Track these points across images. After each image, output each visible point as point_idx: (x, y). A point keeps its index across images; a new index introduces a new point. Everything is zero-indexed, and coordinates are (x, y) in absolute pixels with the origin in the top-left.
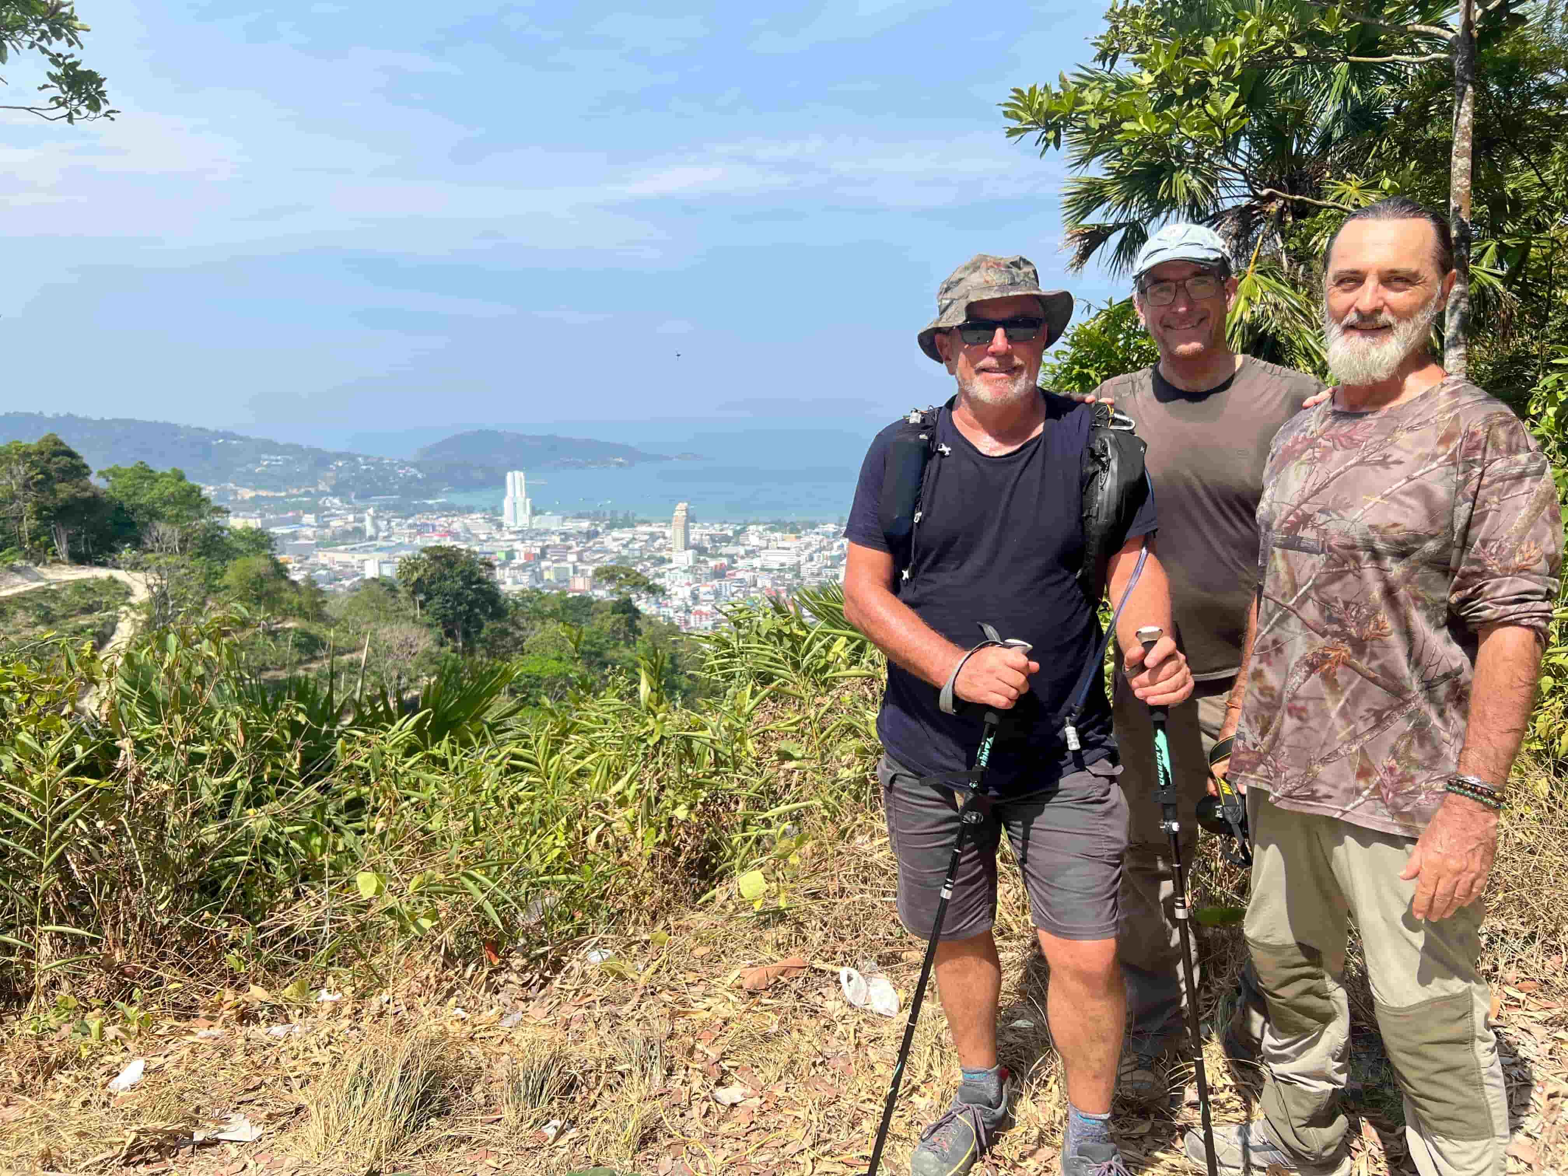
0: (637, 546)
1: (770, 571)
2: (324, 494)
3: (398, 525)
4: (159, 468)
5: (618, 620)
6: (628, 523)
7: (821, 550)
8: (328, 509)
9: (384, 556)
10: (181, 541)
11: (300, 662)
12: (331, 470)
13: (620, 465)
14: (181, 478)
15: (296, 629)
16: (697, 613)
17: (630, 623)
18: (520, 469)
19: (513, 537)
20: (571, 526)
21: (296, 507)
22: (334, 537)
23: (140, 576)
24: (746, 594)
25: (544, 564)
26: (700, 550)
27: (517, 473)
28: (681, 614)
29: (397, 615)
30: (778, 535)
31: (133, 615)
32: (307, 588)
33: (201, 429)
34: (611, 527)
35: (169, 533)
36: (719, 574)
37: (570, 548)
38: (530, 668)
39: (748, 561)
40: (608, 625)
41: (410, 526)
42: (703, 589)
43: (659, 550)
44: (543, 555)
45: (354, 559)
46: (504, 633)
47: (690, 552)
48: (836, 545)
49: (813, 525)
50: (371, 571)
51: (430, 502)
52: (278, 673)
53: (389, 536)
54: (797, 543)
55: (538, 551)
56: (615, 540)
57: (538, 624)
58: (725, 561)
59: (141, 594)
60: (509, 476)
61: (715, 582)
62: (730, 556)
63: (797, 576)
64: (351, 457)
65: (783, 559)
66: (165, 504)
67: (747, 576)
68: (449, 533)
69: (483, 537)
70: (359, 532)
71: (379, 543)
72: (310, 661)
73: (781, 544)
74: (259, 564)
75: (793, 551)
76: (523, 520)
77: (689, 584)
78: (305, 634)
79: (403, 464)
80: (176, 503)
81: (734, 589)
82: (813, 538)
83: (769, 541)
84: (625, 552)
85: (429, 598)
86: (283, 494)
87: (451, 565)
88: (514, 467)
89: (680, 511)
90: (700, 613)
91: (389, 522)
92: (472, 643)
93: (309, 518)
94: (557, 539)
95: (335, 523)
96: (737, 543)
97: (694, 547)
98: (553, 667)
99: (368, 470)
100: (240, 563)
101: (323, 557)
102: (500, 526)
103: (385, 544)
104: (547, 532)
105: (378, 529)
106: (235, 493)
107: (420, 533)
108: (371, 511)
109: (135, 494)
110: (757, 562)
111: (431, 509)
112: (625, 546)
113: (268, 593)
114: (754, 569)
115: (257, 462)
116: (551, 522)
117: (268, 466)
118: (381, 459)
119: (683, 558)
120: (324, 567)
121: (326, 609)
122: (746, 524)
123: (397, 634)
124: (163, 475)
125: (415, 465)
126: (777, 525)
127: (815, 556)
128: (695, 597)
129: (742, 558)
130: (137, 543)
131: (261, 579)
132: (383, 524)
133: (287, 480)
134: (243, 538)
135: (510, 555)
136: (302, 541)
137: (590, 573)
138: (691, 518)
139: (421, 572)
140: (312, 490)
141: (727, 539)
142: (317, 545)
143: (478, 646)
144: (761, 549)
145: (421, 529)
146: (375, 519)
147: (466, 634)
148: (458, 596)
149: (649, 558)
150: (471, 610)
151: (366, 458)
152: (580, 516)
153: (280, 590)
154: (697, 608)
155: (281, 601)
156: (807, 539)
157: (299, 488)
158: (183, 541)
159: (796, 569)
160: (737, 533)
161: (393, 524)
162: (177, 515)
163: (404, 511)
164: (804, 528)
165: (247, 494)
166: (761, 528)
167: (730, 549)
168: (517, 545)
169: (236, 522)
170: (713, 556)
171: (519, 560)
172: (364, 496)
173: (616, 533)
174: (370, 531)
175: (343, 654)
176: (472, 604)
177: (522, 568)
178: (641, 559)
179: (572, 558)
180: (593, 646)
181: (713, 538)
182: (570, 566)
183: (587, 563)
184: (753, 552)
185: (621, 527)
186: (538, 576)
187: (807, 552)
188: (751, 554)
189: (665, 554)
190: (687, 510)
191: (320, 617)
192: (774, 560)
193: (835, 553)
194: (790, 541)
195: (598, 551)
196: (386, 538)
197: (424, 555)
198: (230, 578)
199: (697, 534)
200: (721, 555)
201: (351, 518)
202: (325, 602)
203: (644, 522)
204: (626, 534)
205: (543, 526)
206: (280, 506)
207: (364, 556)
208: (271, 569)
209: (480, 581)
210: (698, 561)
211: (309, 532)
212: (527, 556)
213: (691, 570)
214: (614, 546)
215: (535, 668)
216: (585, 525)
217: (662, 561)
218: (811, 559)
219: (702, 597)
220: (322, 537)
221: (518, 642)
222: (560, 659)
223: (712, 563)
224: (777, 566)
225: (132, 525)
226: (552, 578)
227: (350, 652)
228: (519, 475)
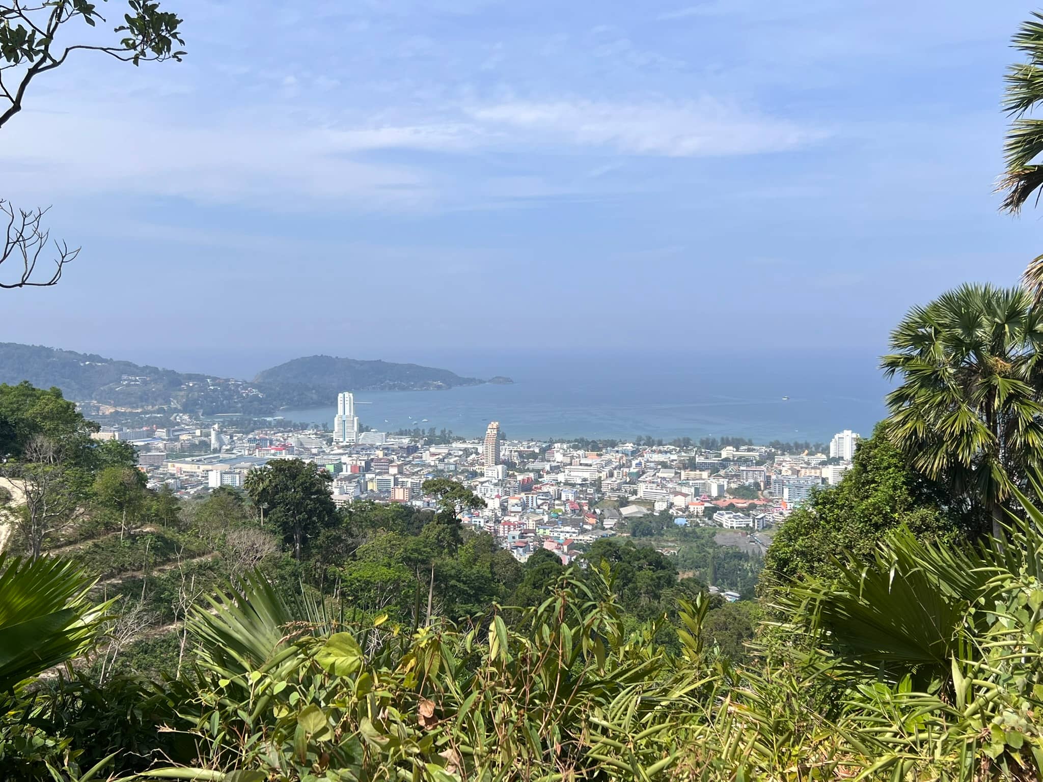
0: (452, 461)
1: (573, 485)
2: (176, 410)
3: (239, 439)
4: (40, 385)
5: (444, 530)
6: (445, 440)
7: (620, 467)
8: (178, 424)
9: (226, 467)
10: (55, 452)
11: (156, 564)
12: (183, 390)
13: (439, 387)
14: (58, 395)
15: (152, 534)
16: (506, 523)
17: (454, 533)
18: (349, 391)
19: (341, 451)
20: (393, 442)
21: (149, 422)
22: (182, 449)
23: (19, 483)
24: (551, 506)
25: (369, 476)
26: (510, 465)
27: (347, 394)
28: (491, 524)
29: (243, 521)
30: (581, 452)
31: (12, 518)
32: (165, 496)
33: (71, 352)
34: (429, 443)
35: (46, 444)
36: (526, 487)
37: (392, 461)
38: (361, 573)
39: (553, 476)
40: (433, 534)
41: (250, 441)
42: (512, 501)
43: (472, 464)
44: (367, 468)
45: (199, 469)
46: (338, 539)
47: (500, 467)
48: (634, 463)
49: (613, 444)
50: (214, 482)
51: (268, 419)
52: (135, 573)
53: (231, 449)
54: (598, 461)
55: (363, 464)
56: (433, 455)
57: (370, 532)
58: (532, 475)
59: (19, 498)
60: (340, 395)
61: (523, 495)
62: (538, 472)
63: (598, 490)
64: (201, 378)
65: (586, 475)
66: (44, 418)
67: (552, 490)
68: (285, 447)
69: (314, 451)
70: (205, 446)
71: (222, 455)
72: (163, 563)
73: (583, 461)
74: (124, 474)
75: (594, 467)
76: (352, 435)
77: (498, 496)
78: (159, 537)
79: (246, 385)
80: (52, 419)
81: (540, 502)
82: (612, 456)
83: (572, 457)
84: (441, 467)
85: (273, 505)
86: (139, 410)
87: (294, 477)
88: (343, 389)
89: (492, 429)
90: (508, 523)
91: (231, 437)
92: (309, 548)
93: (161, 433)
94: (380, 454)
95: (184, 437)
96: (543, 460)
97: (504, 462)
98: (383, 573)
99: (215, 391)
100: (107, 472)
101: (172, 467)
102: (330, 441)
103: (227, 456)
104: (372, 447)
105: (222, 443)
106: (98, 409)
107: (258, 447)
108: (216, 426)
109: (18, 409)
110: (561, 477)
111: (269, 426)
112: (442, 460)
113: (130, 501)
114: (558, 483)
115: (118, 381)
116: (375, 438)
117: (128, 385)
118: (228, 380)
119: (495, 472)
120: (172, 476)
121: (180, 516)
122: (552, 442)
123: (244, 540)
124: (44, 393)
125: (259, 387)
126: (582, 444)
127: (615, 472)
128: (504, 509)
129: (548, 473)
130: (18, 454)
131: (124, 487)
132: (226, 438)
133: (144, 398)
134: (109, 451)
135: (339, 468)
136: (153, 453)
137: (409, 485)
138: (501, 436)
139: (267, 482)
140: (165, 407)
141: (534, 456)
142: (168, 456)
143: (314, 551)
144: (566, 465)
145: (260, 444)
146: (219, 433)
147: (304, 540)
148: (299, 506)
149: (463, 472)
150: (310, 518)
151: (214, 379)
152: (402, 433)
153: (140, 497)
154: (506, 518)
155: (141, 507)
156: (607, 457)
157: (153, 406)
158: (57, 452)
159: (597, 484)
160: (543, 451)
161: (235, 438)
162: (54, 429)
163: (245, 427)
164: (606, 446)
165: (108, 410)
166: (565, 446)
167: (537, 465)
168: (345, 459)
169: (103, 436)
170: (521, 471)
171: (346, 472)
172: (210, 413)
173: (433, 449)
174: (214, 444)
175: (194, 557)
176: (311, 513)
177: (349, 479)
178: (456, 472)
179: (393, 470)
180: (420, 554)
181: (521, 454)
182: (392, 478)
183: (407, 476)
184: (558, 467)
185: (438, 444)
186: (363, 488)
187: (607, 469)
188: (556, 469)
189: (477, 468)
190: (498, 428)
191: (175, 522)
192: (578, 475)
193: (633, 470)
194: (592, 459)
195: (417, 465)
196: (229, 451)
197: (269, 467)
198: (97, 486)
199: (505, 452)
200: (528, 470)
201: (198, 432)
202: (179, 509)
203: (459, 439)
204: (443, 450)
205: (369, 442)
206: (136, 422)
207: (209, 467)
208: (134, 479)
209: (319, 492)
210: (508, 475)
211: (161, 445)
212: (354, 468)
213: (500, 483)
214: (431, 461)
215: (366, 574)
216: (406, 441)
217: (474, 475)
218: (611, 475)
219: (510, 508)
220: (172, 450)
221: (350, 549)
222: (389, 565)
223: (520, 477)
224: (579, 481)
225: (13, 437)
226: (375, 489)
227: (199, 555)
228: (348, 396)
